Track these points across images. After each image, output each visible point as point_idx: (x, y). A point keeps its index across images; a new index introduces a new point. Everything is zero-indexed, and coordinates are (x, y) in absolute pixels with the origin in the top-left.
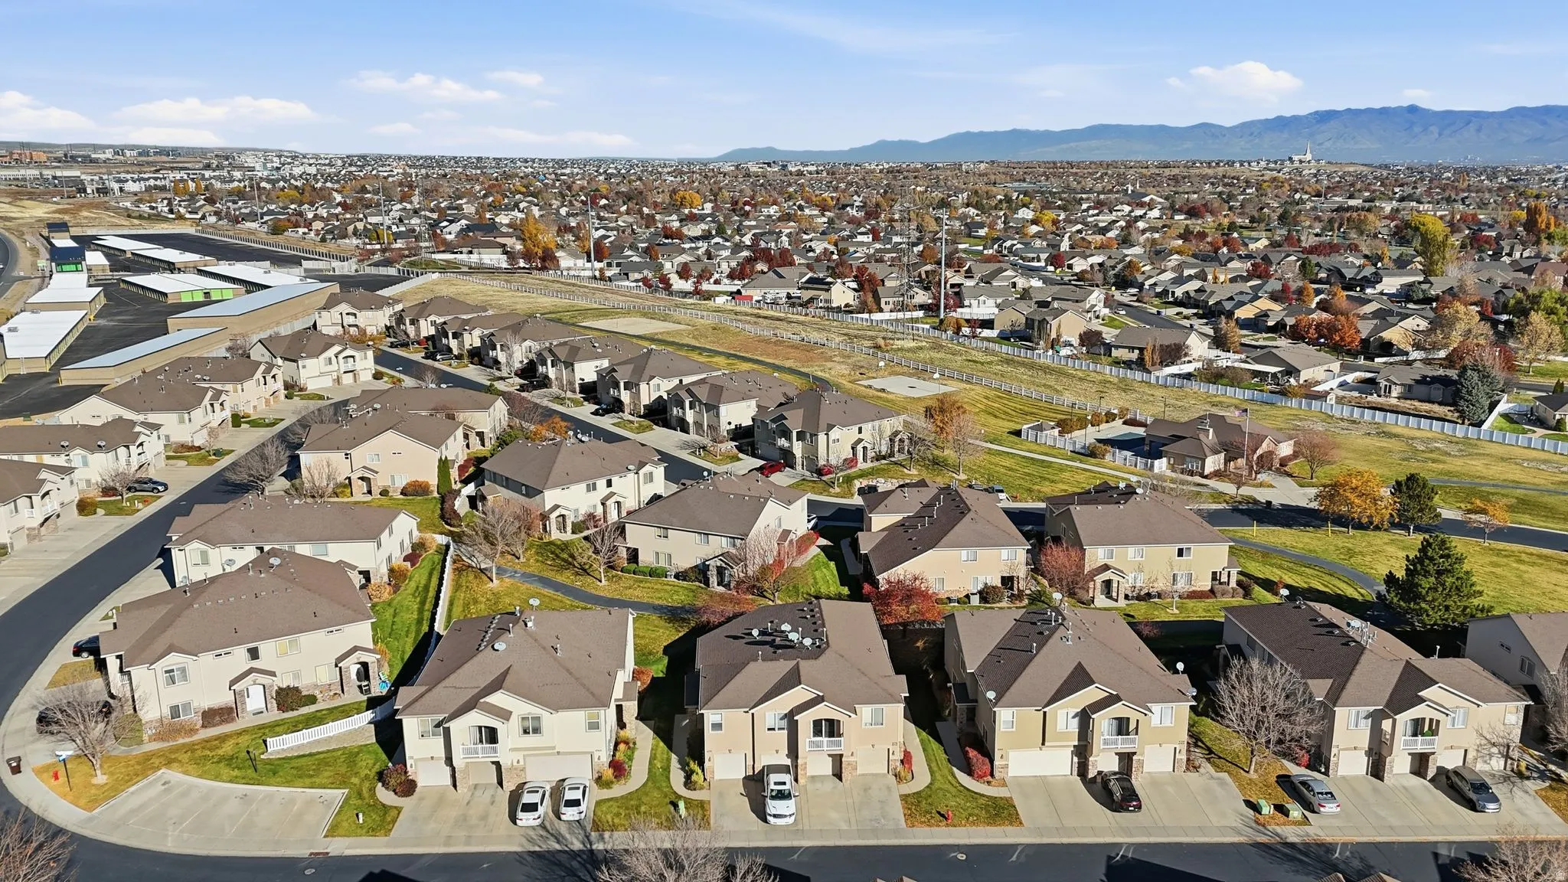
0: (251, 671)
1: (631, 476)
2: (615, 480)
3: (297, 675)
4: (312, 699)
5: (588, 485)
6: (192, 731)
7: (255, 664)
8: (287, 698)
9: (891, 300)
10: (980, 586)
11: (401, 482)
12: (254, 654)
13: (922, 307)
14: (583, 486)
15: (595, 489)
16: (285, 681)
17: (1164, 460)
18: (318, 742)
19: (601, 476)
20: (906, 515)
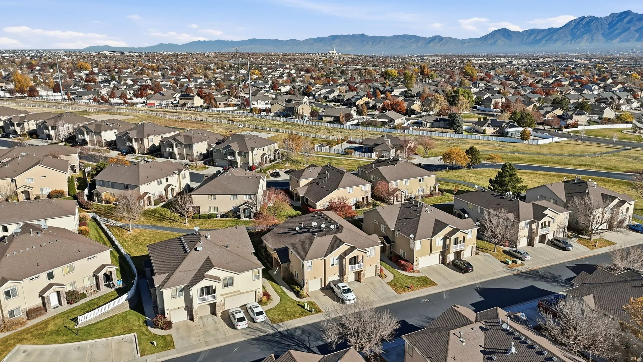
0: (50, 286)
1: (176, 176)
2: (169, 178)
3: (74, 284)
4: (84, 296)
5: (158, 182)
6: (24, 323)
7: (52, 281)
8: (72, 297)
9: (222, 103)
10: (355, 202)
11: (46, 192)
12: (51, 276)
13: (236, 105)
14: (156, 182)
15: (161, 183)
16: (68, 288)
17: (374, 153)
18: (104, 314)
19: (163, 177)
20: (313, 179)
